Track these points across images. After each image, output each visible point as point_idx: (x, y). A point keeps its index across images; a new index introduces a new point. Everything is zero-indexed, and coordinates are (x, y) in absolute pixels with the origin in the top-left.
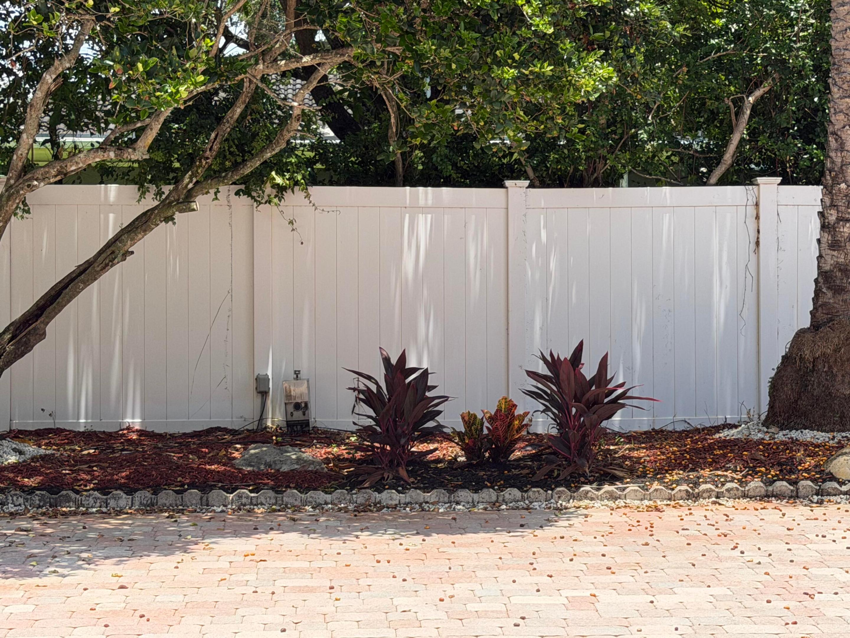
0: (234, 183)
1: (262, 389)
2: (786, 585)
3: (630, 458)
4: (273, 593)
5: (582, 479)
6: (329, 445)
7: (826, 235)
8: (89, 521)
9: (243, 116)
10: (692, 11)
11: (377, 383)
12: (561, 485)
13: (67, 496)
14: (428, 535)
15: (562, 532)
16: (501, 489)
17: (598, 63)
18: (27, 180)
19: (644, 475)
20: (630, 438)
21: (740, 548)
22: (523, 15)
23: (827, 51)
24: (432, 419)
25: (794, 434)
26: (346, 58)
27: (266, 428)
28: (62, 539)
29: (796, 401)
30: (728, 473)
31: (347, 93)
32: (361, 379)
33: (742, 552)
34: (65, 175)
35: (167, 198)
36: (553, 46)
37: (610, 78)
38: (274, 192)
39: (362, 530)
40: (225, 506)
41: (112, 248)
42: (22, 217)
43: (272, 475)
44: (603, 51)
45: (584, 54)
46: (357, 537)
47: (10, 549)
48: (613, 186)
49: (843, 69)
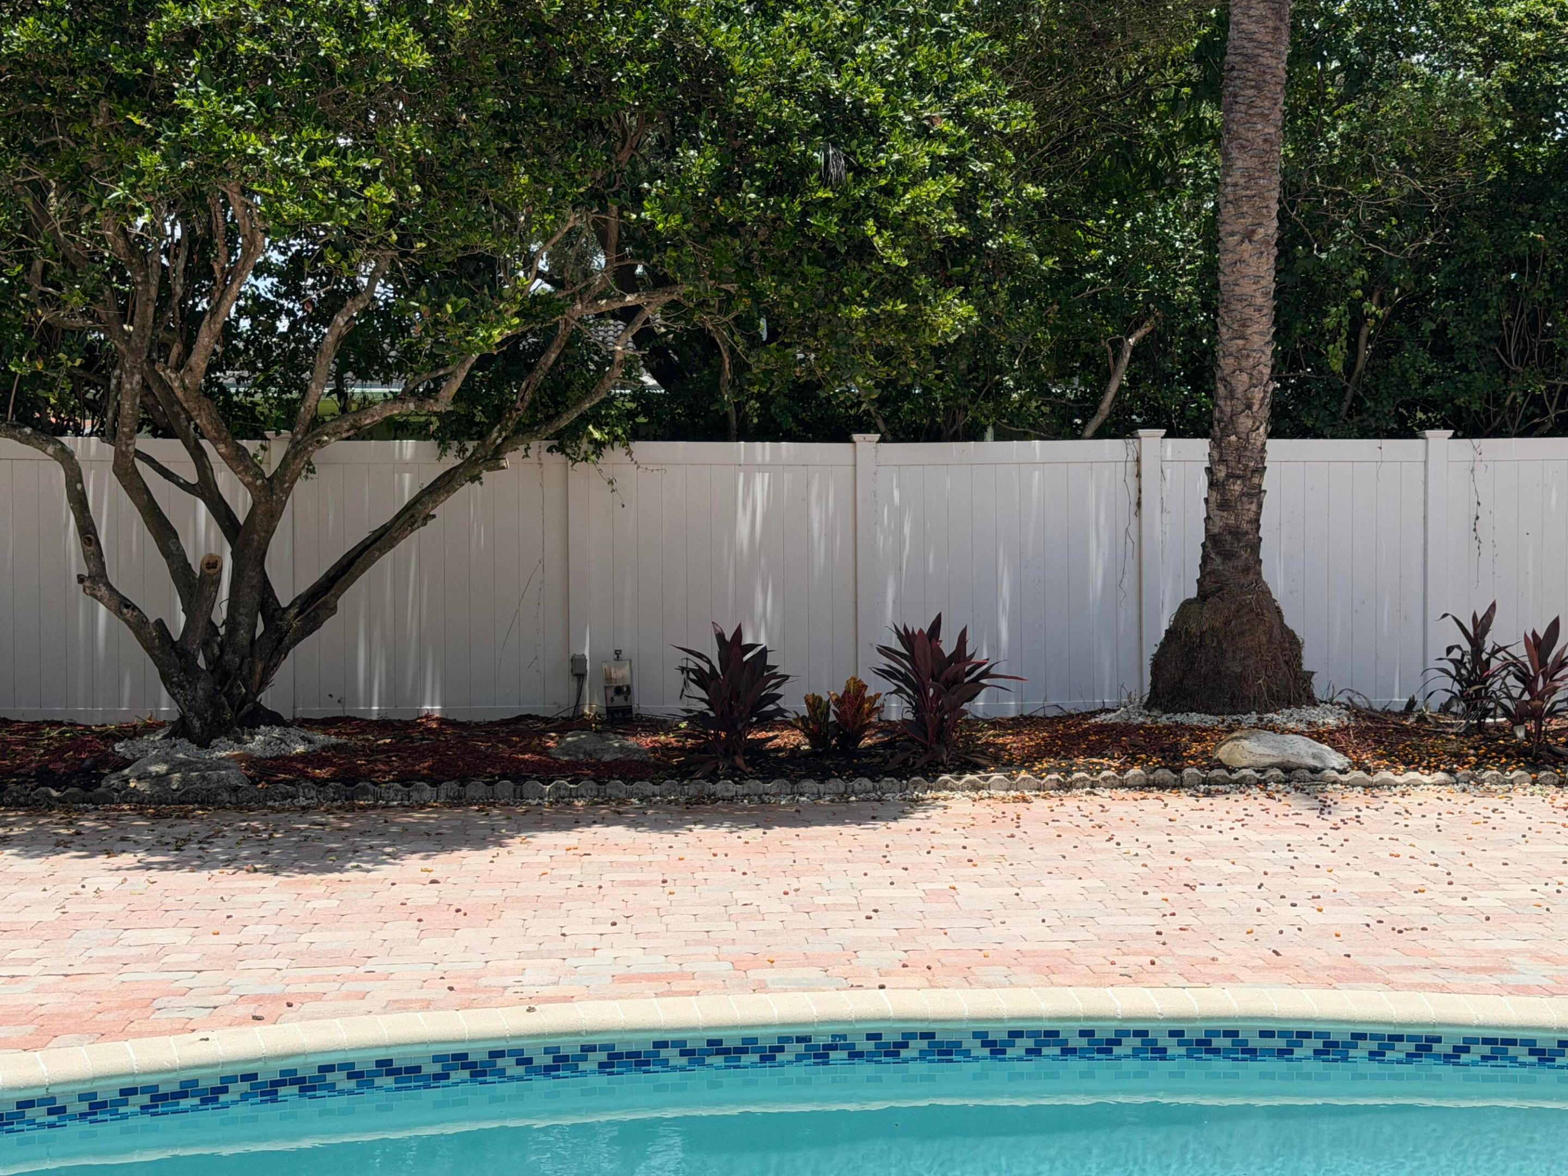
0: (547, 439)
1: (578, 671)
2: (1165, 877)
3: (994, 745)
4: (600, 887)
5: (941, 768)
6: (656, 733)
7: (1214, 494)
8: (390, 815)
9: (556, 362)
10: (1064, 241)
11: (709, 662)
12: (916, 774)
13: (364, 788)
14: (770, 828)
15: (918, 824)
16: (850, 779)
17: (956, 301)
18: (316, 435)
19: (1010, 763)
20: (995, 724)
21: (1116, 840)
22: (874, 248)
23: (1216, 286)
24: (773, 702)
25: (1179, 718)
26: (675, 297)
27: (584, 714)
28: (362, 834)
29: (1181, 681)
30: (1104, 761)
31: (671, 336)
32: (690, 656)
33: (1118, 844)
34: (359, 429)
35: (473, 455)
36: (907, 282)
37: (970, 318)
38: (591, 447)
39: (695, 824)
40: (541, 798)
41: (410, 512)
42: (306, 477)
43: (593, 765)
44: (962, 288)
45: (941, 291)
46: (690, 830)
47: (305, 844)
48: (975, 440)
49: (1233, 307)
